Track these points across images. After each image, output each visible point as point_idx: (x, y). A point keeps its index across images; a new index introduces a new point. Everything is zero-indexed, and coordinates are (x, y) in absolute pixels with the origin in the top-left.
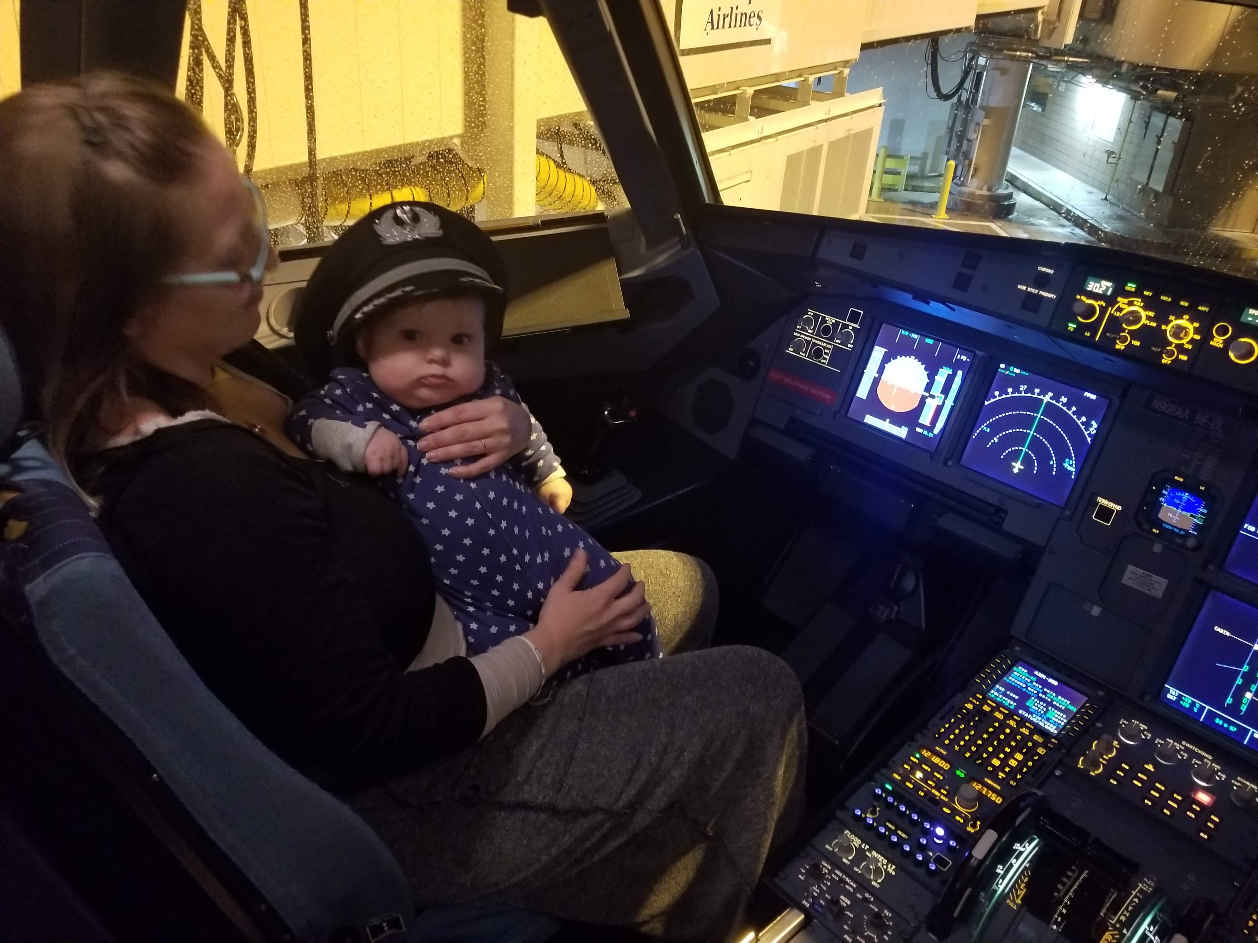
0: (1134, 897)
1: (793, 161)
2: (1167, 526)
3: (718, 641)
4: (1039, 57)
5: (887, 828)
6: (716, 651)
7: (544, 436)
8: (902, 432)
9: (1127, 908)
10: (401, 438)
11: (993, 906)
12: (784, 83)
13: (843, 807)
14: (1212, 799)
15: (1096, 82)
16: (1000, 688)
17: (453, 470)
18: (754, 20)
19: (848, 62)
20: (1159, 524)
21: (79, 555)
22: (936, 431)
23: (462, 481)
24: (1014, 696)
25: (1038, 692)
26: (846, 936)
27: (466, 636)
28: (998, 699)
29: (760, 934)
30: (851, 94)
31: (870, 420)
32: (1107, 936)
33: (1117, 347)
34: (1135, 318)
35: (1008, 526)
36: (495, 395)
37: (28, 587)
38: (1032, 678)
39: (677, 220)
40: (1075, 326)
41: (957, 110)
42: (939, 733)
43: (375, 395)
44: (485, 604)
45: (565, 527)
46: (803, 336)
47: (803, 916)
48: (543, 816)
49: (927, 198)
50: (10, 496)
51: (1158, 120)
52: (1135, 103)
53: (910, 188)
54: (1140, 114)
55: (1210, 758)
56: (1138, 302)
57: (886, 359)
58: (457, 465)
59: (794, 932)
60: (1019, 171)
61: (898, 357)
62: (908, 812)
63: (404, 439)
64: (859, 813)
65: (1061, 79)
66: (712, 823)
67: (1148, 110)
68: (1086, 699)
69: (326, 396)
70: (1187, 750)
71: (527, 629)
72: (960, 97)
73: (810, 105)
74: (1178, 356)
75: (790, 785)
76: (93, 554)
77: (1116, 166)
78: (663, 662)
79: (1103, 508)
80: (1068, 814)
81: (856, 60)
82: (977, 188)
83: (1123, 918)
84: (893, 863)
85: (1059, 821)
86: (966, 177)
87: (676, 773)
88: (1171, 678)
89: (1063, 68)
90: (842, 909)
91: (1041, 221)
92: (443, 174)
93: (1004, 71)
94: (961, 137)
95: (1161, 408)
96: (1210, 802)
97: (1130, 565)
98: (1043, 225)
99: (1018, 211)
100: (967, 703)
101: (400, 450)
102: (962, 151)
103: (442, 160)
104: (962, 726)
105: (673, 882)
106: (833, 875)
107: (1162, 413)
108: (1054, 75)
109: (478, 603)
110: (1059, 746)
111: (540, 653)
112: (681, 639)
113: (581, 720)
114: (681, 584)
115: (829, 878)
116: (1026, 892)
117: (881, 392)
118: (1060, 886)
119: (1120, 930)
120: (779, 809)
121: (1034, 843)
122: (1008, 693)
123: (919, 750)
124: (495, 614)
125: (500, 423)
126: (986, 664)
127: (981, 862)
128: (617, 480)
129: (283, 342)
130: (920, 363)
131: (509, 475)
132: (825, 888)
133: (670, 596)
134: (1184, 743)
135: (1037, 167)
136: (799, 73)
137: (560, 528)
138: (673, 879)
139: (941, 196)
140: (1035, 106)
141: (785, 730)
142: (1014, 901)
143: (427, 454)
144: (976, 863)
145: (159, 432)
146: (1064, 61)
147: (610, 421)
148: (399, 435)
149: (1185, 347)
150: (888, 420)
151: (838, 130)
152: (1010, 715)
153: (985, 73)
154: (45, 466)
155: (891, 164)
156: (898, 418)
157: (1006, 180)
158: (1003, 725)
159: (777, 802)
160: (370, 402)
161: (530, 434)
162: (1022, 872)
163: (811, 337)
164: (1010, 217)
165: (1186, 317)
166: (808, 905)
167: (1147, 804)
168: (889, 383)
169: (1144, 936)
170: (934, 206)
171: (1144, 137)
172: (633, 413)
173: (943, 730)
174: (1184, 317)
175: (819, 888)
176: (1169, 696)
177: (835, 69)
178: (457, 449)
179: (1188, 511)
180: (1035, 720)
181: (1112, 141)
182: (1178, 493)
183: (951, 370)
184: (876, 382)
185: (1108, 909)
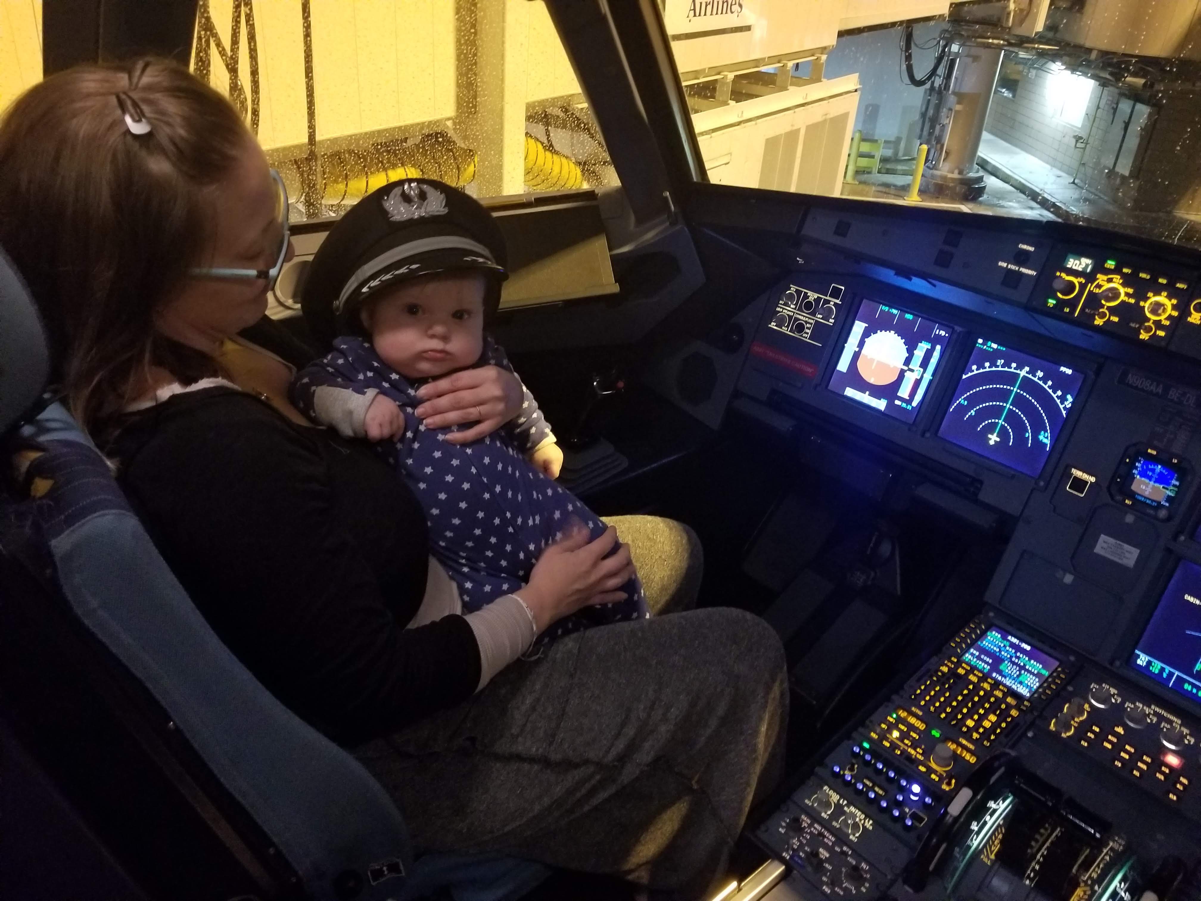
0: (1105, 856)
1: (771, 144)
2: (1140, 498)
3: (701, 604)
4: (1010, 44)
5: (865, 785)
6: (702, 613)
7: (535, 404)
8: (881, 404)
9: (1098, 865)
10: (399, 406)
11: (968, 860)
12: (763, 69)
13: (821, 764)
14: (1181, 761)
15: (1065, 69)
16: (975, 652)
17: (450, 437)
18: (735, 8)
19: (824, 48)
20: (1132, 495)
21: (102, 512)
22: (915, 404)
23: (458, 447)
24: (988, 660)
25: (1011, 657)
26: (824, 887)
27: (461, 595)
28: (972, 663)
29: (743, 884)
30: (828, 79)
31: (850, 392)
32: (1079, 892)
33: (1096, 323)
34: (1115, 294)
35: (984, 496)
36: (490, 364)
37: (53, 543)
38: (1005, 642)
39: (666, 198)
40: (1054, 302)
41: (930, 96)
42: (916, 695)
43: (376, 364)
44: (479, 564)
45: (555, 492)
46: (786, 311)
47: (783, 867)
48: (536, 767)
49: (899, 180)
50: (34, 455)
51: (1125, 106)
52: (1103, 89)
53: (883, 171)
54: (1108, 100)
55: (1179, 722)
56: (1117, 278)
57: (867, 334)
58: (453, 431)
59: (773, 884)
60: (990, 155)
61: (879, 331)
62: (885, 770)
63: (402, 407)
64: (838, 770)
65: (1032, 67)
66: (696, 778)
67: (1117, 96)
68: (1057, 663)
69: (328, 365)
70: (1156, 714)
71: (519, 588)
72: (933, 83)
73: (788, 90)
74: (1155, 332)
75: (772, 742)
76: (113, 511)
77: (1084, 151)
78: (651, 622)
79: (1076, 479)
80: (1040, 773)
81: (833, 46)
82: (948, 172)
83: (1095, 875)
84: (870, 818)
85: (1033, 779)
86: (938, 161)
87: (663, 728)
88: (1141, 643)
89: (1033, 56)
90: (821, 862)
91: (1011, 204)
92: (441, 153)
93: (976, 58)
94: (934, 121)
95: (1135, 383)
96: (1179, 765)
97: (1102, 535)
98: (1011, 207)
99: (988, 194)
100: (942, 666)
101: (398, 416)
102: (934, 136)
103: (440, 139)
104: (938, 688)
105: (659, 832)
106: (812, 829)
107: (1136, 388)
108: (1024, 61)
109: (472, 562)
110: (1031, 709)
111: (531, 611)
112: (667, 601)
113: (572, 676)
114: (667, 548)
115: (809, 831)
116: (999, 849)
117: (861, 365)
118: (1033, 843)
119: (1092, 887)
120: (762, 765)
121: (1008, 801)
122: (982, 656)
123: (895, 710)
124: (488, 574)
125: (495, 391)
126: (961, 628)
127: (956, 819)
128: (605, 448)
129: (287, 314)
130: (900, 337)
131: (503, 442)
132: (805, 842)
133: (656, 560)
134: (1153, 707)
135: (1006, 152)
136: (778, 59)
137: (550, 492)
138: (660, 829)
139: (914, 180)
140: (1006, 92)
141: (768, 689)
142: (988, 856)
143: (424, 421)
144: (951, 820)
145: (174, 398)
146: (1034, 48)
147: (599, 392)
148: (397, 403)
149: (1162, 323)
150: (867, 393)
151: (816, 114)
152: (985, 677)
153: (958, 60)
154: (67, 428)
155: (865, 147)
156: (877, 391)
157: (977, 164)
158: (977, 687)
159: (760, 758)
160: (370, 371)
161: (522, 402)
162: (996, 829)
163: (794, 313)
164: (981, 199)
165: (1165, 294)
166: (788, 858)
167: (1117, 766)
168: (869, 357)
169: (1115, 894)
170: (905, 189)
171: (1112, 124)
172: (621, 384)
173: (919, 691)
174: (1163, 294)
175: (799, 840)
176: (1139, 662)
177: (813, 55)
178: (453, 416)
179: (1161, 483)
180: (1008, 683)
181: (1080, 126)
182: (1151, 465)
183: (930, 344)
184: (856, 356)
185: (1080, 866)
